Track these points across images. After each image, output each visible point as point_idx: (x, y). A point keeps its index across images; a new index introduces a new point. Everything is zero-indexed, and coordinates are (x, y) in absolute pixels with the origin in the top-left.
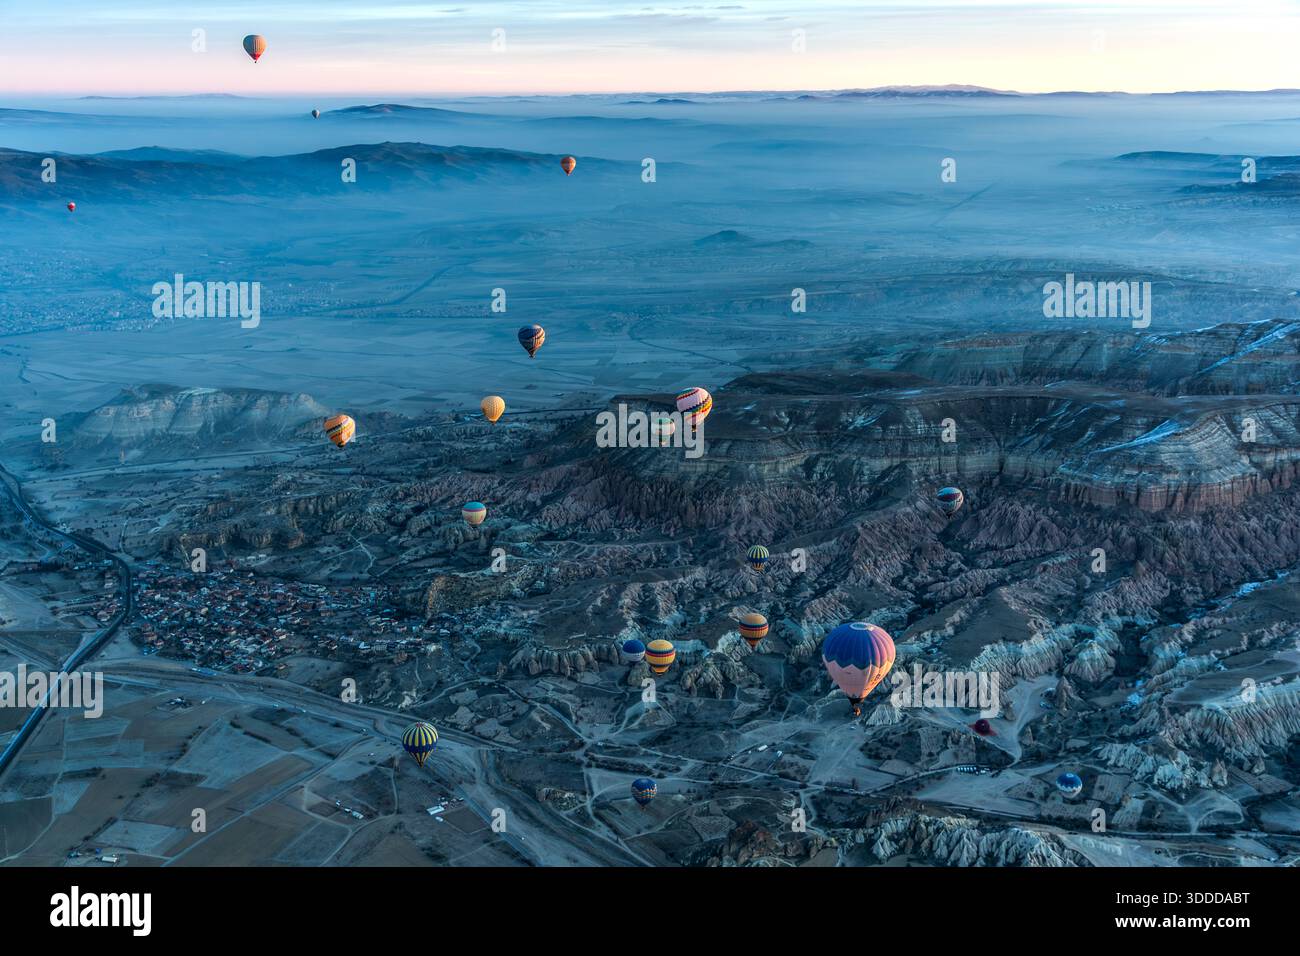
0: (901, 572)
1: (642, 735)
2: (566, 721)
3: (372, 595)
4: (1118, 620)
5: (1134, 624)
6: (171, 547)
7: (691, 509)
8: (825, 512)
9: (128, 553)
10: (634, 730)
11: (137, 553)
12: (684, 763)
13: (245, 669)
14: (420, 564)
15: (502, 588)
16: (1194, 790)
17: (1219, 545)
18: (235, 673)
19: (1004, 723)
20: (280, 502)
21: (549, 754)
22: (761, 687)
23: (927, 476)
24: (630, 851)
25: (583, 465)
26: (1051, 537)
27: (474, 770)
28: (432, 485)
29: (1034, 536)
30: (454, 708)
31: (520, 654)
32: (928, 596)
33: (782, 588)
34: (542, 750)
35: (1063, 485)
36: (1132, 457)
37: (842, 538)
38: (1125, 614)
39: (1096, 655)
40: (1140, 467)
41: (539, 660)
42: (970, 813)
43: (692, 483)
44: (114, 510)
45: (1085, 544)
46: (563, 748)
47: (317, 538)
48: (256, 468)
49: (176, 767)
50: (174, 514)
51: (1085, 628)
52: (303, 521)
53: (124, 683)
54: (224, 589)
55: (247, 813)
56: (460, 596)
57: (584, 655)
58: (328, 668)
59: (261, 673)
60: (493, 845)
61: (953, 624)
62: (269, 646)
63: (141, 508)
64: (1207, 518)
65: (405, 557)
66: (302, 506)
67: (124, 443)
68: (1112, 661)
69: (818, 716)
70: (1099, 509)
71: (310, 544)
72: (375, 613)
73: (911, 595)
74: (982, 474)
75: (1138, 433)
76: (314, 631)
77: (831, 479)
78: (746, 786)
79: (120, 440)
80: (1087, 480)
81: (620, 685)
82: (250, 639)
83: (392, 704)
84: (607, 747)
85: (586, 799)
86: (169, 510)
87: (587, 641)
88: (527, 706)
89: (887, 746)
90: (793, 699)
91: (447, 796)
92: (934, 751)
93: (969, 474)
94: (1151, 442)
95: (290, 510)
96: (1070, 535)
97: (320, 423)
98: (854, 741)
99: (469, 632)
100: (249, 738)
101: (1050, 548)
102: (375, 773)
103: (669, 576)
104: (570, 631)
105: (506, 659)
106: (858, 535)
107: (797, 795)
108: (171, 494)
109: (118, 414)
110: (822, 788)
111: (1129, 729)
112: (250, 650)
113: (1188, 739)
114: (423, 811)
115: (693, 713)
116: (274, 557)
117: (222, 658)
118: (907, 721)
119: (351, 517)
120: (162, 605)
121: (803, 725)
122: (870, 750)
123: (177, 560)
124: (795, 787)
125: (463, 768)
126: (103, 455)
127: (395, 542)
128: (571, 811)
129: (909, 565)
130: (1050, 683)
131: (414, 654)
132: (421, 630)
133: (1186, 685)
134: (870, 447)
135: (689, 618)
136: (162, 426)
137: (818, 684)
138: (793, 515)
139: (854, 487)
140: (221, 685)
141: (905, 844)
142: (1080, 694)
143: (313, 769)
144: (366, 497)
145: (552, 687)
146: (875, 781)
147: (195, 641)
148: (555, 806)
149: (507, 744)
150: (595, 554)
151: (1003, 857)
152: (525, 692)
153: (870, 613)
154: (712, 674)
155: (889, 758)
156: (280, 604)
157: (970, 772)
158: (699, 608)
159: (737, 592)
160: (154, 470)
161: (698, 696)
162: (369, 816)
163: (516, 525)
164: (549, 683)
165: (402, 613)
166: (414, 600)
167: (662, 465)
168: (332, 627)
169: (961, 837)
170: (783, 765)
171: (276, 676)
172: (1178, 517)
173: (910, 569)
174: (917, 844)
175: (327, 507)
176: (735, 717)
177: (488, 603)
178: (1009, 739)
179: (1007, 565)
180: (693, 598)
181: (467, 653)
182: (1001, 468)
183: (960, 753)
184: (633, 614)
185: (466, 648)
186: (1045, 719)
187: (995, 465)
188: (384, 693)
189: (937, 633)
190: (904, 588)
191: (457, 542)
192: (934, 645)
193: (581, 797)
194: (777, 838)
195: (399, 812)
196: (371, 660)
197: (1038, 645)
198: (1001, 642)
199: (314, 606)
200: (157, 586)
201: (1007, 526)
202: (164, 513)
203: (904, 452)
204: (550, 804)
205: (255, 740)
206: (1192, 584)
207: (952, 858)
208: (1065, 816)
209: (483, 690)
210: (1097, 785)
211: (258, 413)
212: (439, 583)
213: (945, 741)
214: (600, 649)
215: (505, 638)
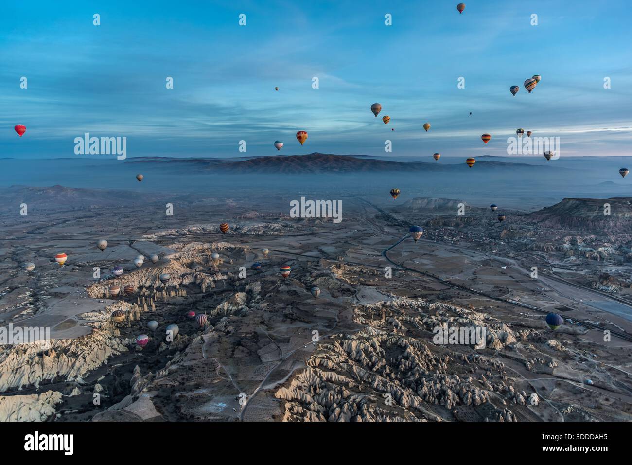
1: (570, 264)
2: (545, 260)
6: (427, 225)
7: (590, 224)
10: (567, 263)
12: (585, 270)
13: (449, 243)
18: (446, 243)
25: (552, 215)
30: (508, 254)
31: (530, 246)
41: (536, 247)
43: (592, 218)
44: (412, 219)
46: (543, 263)
56: (511, 236)
58: (472, 244)
59: (453, 243)
63: (419, 219)
65: (493, 231)
66: (463, 220)
71: (465, 227)
72: (485, 237)
76: (467, 238)
79: (413, 208)
84: (558, 264)
86: (426, 219)
87: (552, 245)
91: (507, 266)
99: (513, 242)
100: (450, 252)
102: (485, 261)
103: (582, 236)
104: (547, 242)
105: (525, 247)
109: (413, 202)
112: (450, 239)
114: (500, 267)
116: (455, 228)
117: (442, 240)
119: (477, 222)
120: (426, 232)
125: (512, 263)
126: (409, 211)
127: (490, 228)
128: (546, 272)
131: (497, 244)
132: (499, 241)
136: (424, 206)
140: (442, 244)
143: (468, 258)
144: (482, 219)
145: (540, 253)
147: (436, 237)
152: (531, 253)
156: (458, 234)
162: (484, 266)
165: (493, 238)
166: (496, 236)
170: (621, 274)
171: (457, 244)
177: (520, 237)
181: (513, 245)
184: (568, 242)
188: (488, 250)
193: (549, 271)
195: (492, 266)
209: (518, 252)
211: (450, 204)
212: (504, 232)
214: (557, 247)
215: (525, 243)
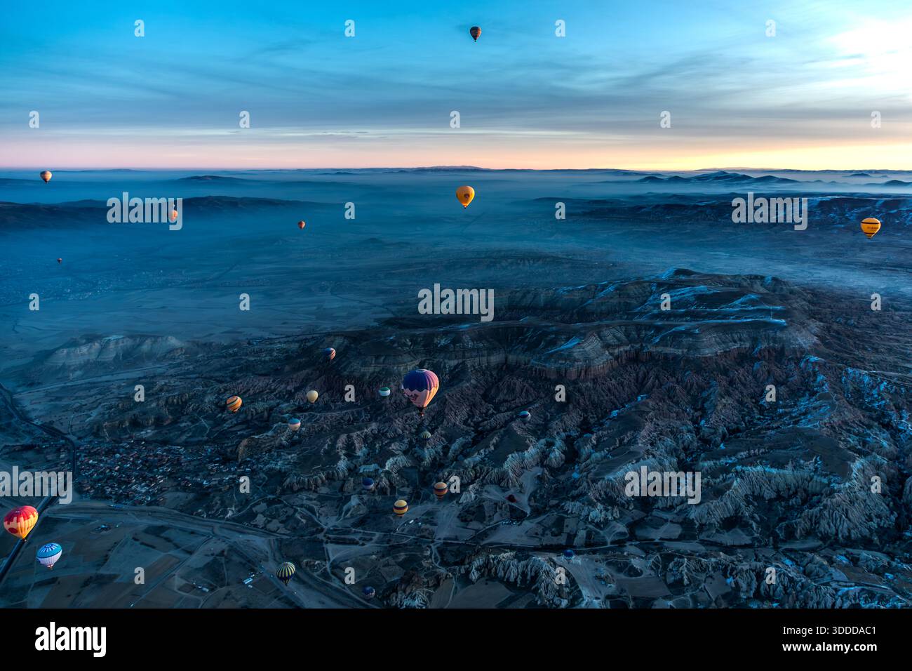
0: (467, 417)
1: (352, 521)
2: (314, 517)
3: (209, 450)
4: (563, 434)
5: (571, 436)
6: (98, 430)
7: (368, 391)
9: (74, 434)
10: (347, 519)
11: (78, 434)
12: (374, 535)
13: (141, 502)
14: (234, 429)
15: (277, 442)
16: (606, 522)
17: (600, 393)
18: (135, 505)
19: (521, 495)
20: (158, 399)
21: (306, 538)
22: (408, 487)
23: (474, 367)
24: (351, 594)
25: (314, 370)
26: (530, 394)
27: (267, 552)
28: (238, 384)
29: (524, 394)
30: (254, 515)
31: (288, 480)
32: (480, 429)
33: (413, 430)
34: (302, 536)
35: (534, 369)
36: (561, 355)
37: (439, 402)
38: (566, 431)
39: (557, 455)
40: (566, 360)
41: (298, 483)
42: (511, 548)
43: (368, 377)
44: (66, 409)
46: (312, 533)
47: (179, 418)
48: (145, 377)
49: (102, 571)
50: (100, 409)
51: (550, 440)
52: (171, 408)
53: (72, 519)
54: (128, 453)
55: (143, 597)
56: (254, 448)
57: (321, 478)
58: (187, 498)
59: (150, 504)
60: (279, 599)
61: (493, 444)
62: (154, 487)
63: (81, 407)
64: (595, 381)
65: (226, 426)
66: (170, 400)
67: (72, 368)
68: (563, 456)
69: (436, 501)
70: (550, 379)
71: (175, 422)
72: (211, 462)
73: (472, 428)
74: (498, 364)
75: (563, 342)
76: (179, 475)
78: (405, 545)
79: (70, 366)
80: (544, 366)
81: (339, 492)
82: (143, 484)
83: (221, 516)
84: (335, 530)
85: (326, 563)
86: (97, 407)
87: (322, 470)
88: (293, 510)
89: (470, 514)
90: (424, 491)
91: (254, 571)
92: (491, 514)
93: (492, 365)
94: (569, 348)
95: (164, 403)
96: (539, 393)
97: (179, 351)
98: (454, 513)
99: (261, 469)
100: (143, 547)
101: (531, 400)
102: (215, 561)
103: (360, 429)
104: (313, 465)
105: (281, 483)
106: (446, 400)
107: (430, 547)
108: (99, 397)
109: (68, 354)
110: (442, 541)
111: (575, 492)
112: (143, 491)
113: (600, 495)
114: (241, 582)
115: (376, 505)
116: (156, 431)
117: (127, 497)
118: (477, 499)
119: (197, 405)
120: (93, 466)
121: (429, 506)
122: (462, 517)
123: (102, 437)
124: (429, 543)
125: (261, 552)
126: (60, 376)
127: (221, 417)
128: (319, 572)
129: (470, 413)
130: (538, 471)
131: (233, 485)
132: (236, 470)
133: (597, 467)
134: (448, 355)
135: (370, 451)
136: (93, 357)
140: (126, 514)
141: (484, 572)
142: (551, 475)
143: (181, 562)
144: (204, 393)
145: (305, 498)
146: (466, 535)
147: (112, 487)
148: (311, 570)
149: (284, 534)
150: (323, 418)
151: (529, 573)
152: (291, 501)
153: (455, 441)
154: (384, 482)
155: (471, 520)
156: (159, 460)
157: (508, 524)
158: (375, 445)
159: (392, 435)
160: (89, 383)
161: (378, 494)
162: (212, 590)
163: (282, 404)
164: (303, 495)
165: (226, 460)
166: (231, 451)
167: (352, 369)
168: (188, 471)
169: (509, 566)
170: (422, 531)
171: (158, 505)
172: (583, 381)
173: (471, 415)
174: (490, 571)
175: (183, 400)
177: (270, 451)
178: (524, 502)
179: (513, 409)
180: (372, 439)
181: (261, 481)
182: (506, 360)
183: (503, 514)
184: (344, 452)
185: (260, 479)
186: (538, 491)
187: (504, 359)
188: (218, 510)
189: (487, 450)
190: (469, 425)
191: (252, 415)
192: (486, 456)
193: (324, 563)
194: (423, 577)
195: (228, 585)
196: (210, 490)
197: (531, 452)
198: (515, 452)
199: (178, 460)
200: (90, 455)
201: (511, 390)
202: (95, 408)
203: (464, 356)
204: (308, 569)
205: (147, 547)
206: (592, 414)
207: (506, 577)
208: (553, 543)
209: (270, 503)
210: (565, 525)
211: (146, 347)
212: (245, 442)
213: (496, 508)
214: (328, 473)
215: (280, 471)
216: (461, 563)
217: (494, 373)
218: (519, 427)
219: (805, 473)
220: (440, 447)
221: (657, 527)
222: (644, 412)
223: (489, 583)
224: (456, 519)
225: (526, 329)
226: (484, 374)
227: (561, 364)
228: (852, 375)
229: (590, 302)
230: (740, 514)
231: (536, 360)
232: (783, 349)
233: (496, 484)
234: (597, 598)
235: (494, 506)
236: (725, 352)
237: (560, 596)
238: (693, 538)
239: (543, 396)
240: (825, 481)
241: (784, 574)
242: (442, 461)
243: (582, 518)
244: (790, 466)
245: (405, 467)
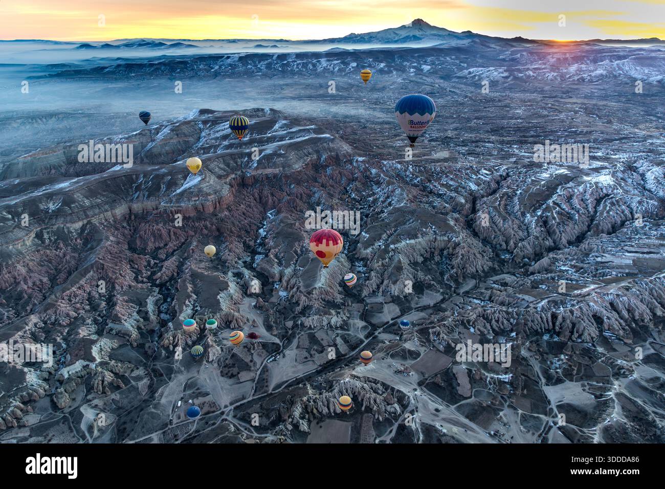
0: (134, 275)
4: (241, 262)
5: (246, 261)
8: (68, 257)
16: (346, 323)
17: (239, 218)
19: (257, 329)
22: (138, 369)
23: (103, 224)
26: (180, 235)
29: (173, 237)
32: (158, 282)
33: (88, 307)
35: (169, 211)
36: (192, 193)
37: (95, 269)
38: (240, 259)
40: (198, 196)
45: (195, 234)
51: (235, 271)
57: (18, 407)
61: (191, 292)
64: (229, 209)
69: (183, 369)
70: (189, 217)
73: (150, 284)
74: (124, 215)
75: (182, 182)
77: (56, 240)
78: (197, 431)
80: (178, 207)
81: (55, 412)
89: (230, 367)
90: (159, 366)
92: (250, 358)
93: (119, 217)
94: (194, 185)
96: (187, 232)
98: (215, 373)
101: (183, 241)
106: (103, 265)
107: (227, 420)
110: (231, 408)
111: (299, 309)
115: (120, 405)
118: (224, 350)
121: (181, 379)
122: (227, 374)
124: (220, 416)
129: (135, 270)
130: (250, 302)
133: (300, 281)
134: (69, 218)
135: (55, 349)
137: (164, 352)
138: (50, 265)
139: (72, 241)
141: (309, 417)
142: (264, 301)
146: (247, 390)
153: (146, 302)
154: (109, 377)
155: (239, 373)
157: (273, 360)
158: (55, 339)
159: (67, 321)
161: (112, 392)
172: (220, 212)
173: (138, 272)
174: (313, 413)
176: (144, 394)
178: (266, 335)
179: (172, 254)
180: (44, 335)
182: (130, 210)
183: (260, 353)
186: (268, 320)
187: (127, 210)
189: (191, 300)
190: (142, 282)
192: (194, 306)
197: (232, 287)
198: (221, 292)
201: (158, 236)
203: (87, 216)
207: (332, 411)
208: (328, 361)
210: (319, 339)
213: (249, 351)
216: (279, 420)
217: (125, 225)
218: (199, 268)
219: (431, 237)
220: (135, 314)
221: (380, 311)
222: (292, 224)
223: (322, 424)
224: (222, 379)
225: (134, 176)
226: (117, 229)
227: (195, 201)
228: (388, 165)
229: (150, 145)
230: (419, 280)
231: (167, 203)
232: (337, 155)
233: (225, 328)
234: (415, 390)
235: (246, 349)
236: (306, 165)
237: (388, 404)
238: (410, 309)
239: (193, 234)
240: (446, 238)
241: (501, 310)
242: (147, 327)
243: (326, 328)
244: (420, 235)
245: (113, 349)
